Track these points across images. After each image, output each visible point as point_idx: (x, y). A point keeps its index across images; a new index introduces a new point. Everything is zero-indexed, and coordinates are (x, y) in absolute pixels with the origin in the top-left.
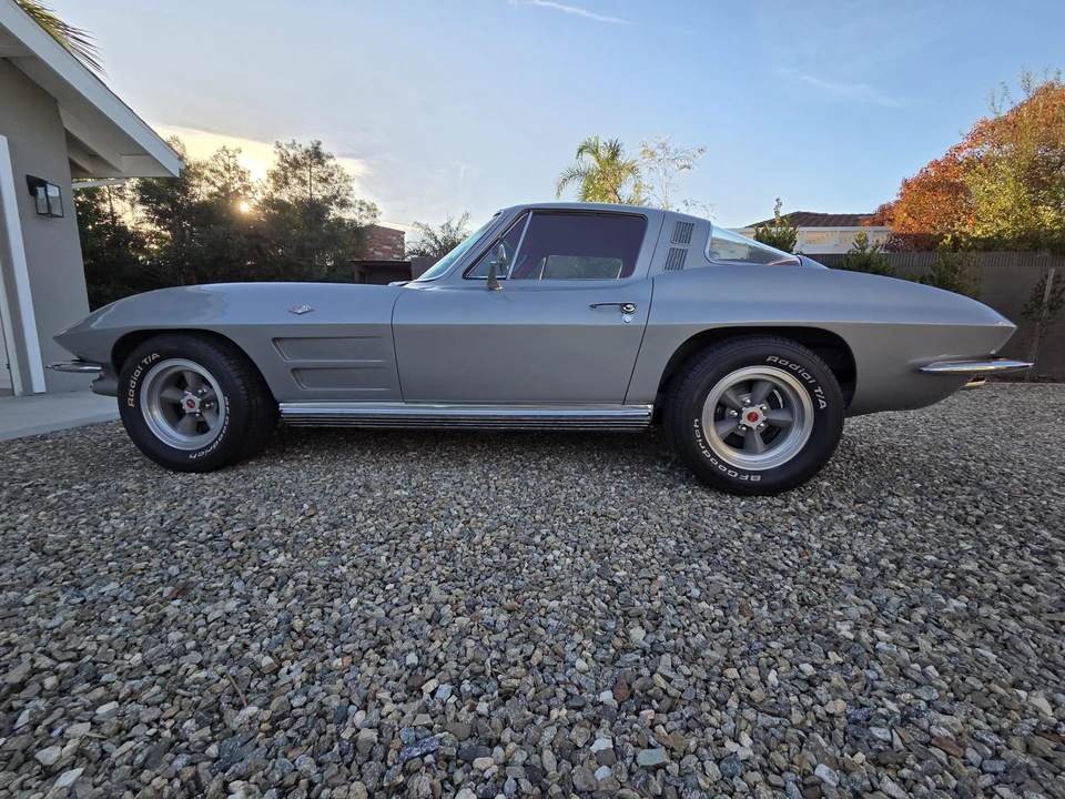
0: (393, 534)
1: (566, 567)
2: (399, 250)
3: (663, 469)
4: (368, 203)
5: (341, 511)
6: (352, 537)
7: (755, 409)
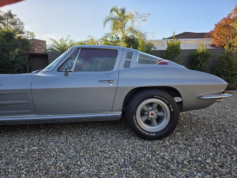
0: (28, 165)
1: (86, 173)
2: (44, 48)
3: (128, 131)
4: (31, 32)
5: (11, 157)
6: (14, 167)
7: (153, 112)
